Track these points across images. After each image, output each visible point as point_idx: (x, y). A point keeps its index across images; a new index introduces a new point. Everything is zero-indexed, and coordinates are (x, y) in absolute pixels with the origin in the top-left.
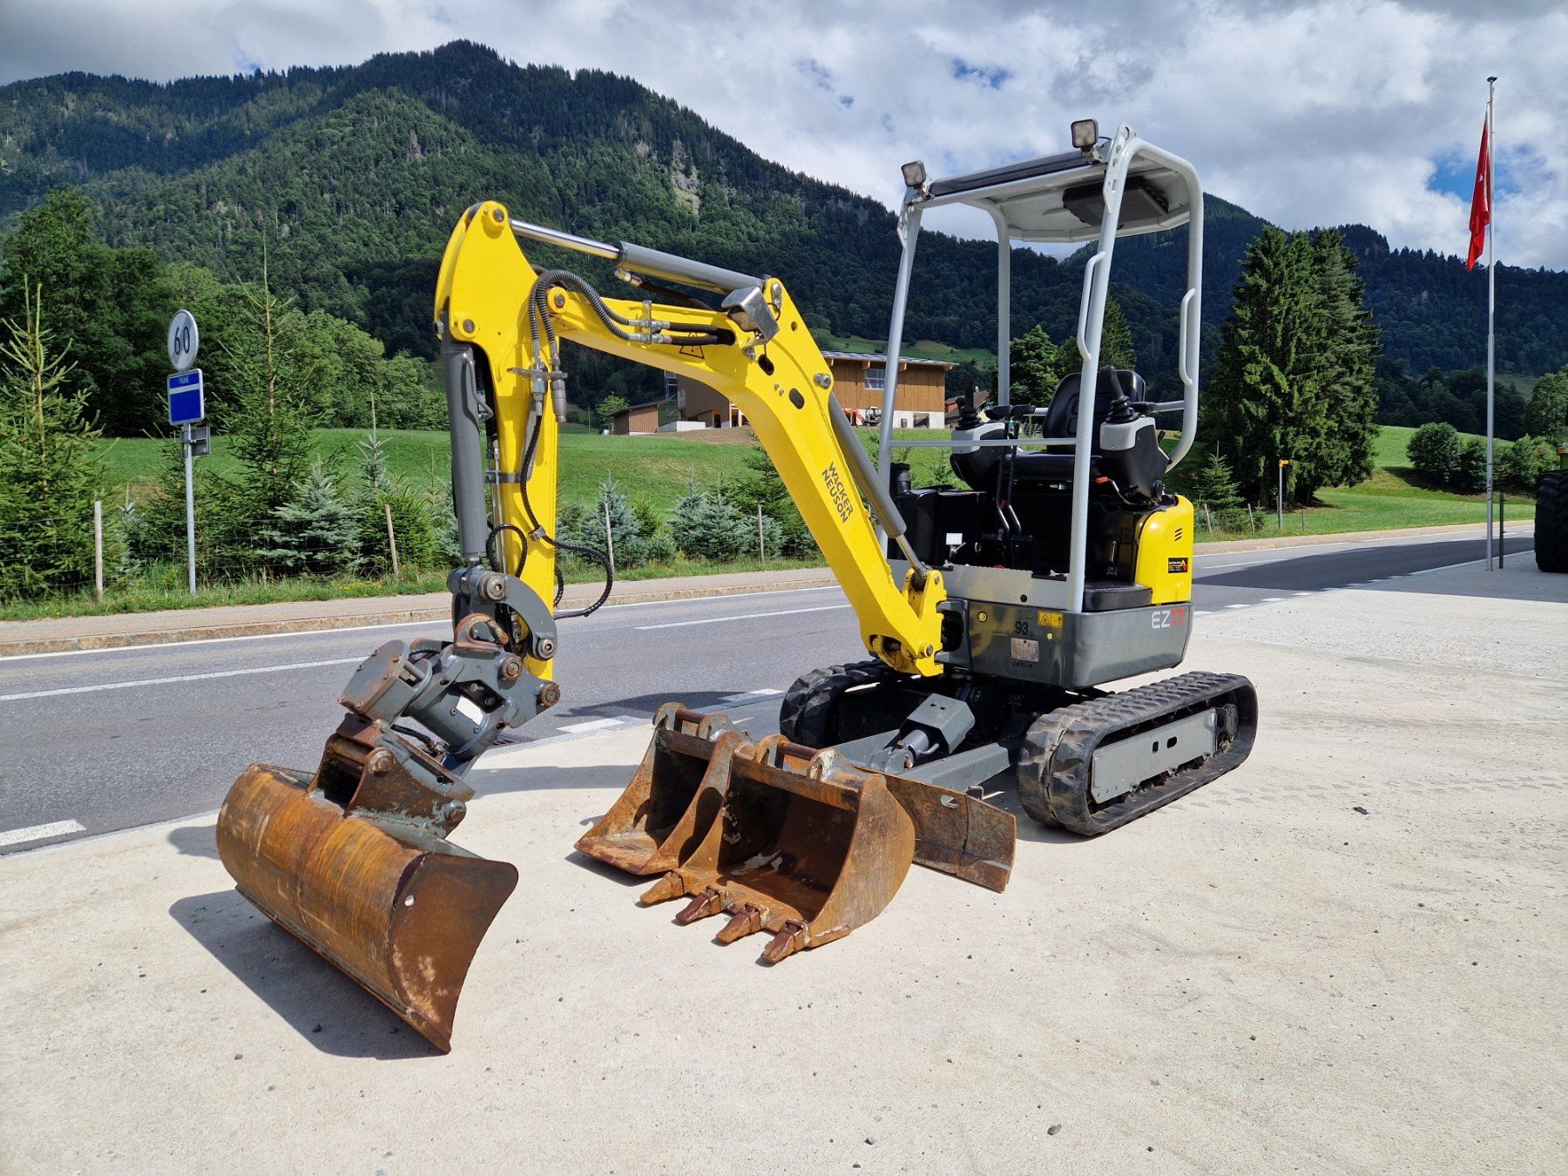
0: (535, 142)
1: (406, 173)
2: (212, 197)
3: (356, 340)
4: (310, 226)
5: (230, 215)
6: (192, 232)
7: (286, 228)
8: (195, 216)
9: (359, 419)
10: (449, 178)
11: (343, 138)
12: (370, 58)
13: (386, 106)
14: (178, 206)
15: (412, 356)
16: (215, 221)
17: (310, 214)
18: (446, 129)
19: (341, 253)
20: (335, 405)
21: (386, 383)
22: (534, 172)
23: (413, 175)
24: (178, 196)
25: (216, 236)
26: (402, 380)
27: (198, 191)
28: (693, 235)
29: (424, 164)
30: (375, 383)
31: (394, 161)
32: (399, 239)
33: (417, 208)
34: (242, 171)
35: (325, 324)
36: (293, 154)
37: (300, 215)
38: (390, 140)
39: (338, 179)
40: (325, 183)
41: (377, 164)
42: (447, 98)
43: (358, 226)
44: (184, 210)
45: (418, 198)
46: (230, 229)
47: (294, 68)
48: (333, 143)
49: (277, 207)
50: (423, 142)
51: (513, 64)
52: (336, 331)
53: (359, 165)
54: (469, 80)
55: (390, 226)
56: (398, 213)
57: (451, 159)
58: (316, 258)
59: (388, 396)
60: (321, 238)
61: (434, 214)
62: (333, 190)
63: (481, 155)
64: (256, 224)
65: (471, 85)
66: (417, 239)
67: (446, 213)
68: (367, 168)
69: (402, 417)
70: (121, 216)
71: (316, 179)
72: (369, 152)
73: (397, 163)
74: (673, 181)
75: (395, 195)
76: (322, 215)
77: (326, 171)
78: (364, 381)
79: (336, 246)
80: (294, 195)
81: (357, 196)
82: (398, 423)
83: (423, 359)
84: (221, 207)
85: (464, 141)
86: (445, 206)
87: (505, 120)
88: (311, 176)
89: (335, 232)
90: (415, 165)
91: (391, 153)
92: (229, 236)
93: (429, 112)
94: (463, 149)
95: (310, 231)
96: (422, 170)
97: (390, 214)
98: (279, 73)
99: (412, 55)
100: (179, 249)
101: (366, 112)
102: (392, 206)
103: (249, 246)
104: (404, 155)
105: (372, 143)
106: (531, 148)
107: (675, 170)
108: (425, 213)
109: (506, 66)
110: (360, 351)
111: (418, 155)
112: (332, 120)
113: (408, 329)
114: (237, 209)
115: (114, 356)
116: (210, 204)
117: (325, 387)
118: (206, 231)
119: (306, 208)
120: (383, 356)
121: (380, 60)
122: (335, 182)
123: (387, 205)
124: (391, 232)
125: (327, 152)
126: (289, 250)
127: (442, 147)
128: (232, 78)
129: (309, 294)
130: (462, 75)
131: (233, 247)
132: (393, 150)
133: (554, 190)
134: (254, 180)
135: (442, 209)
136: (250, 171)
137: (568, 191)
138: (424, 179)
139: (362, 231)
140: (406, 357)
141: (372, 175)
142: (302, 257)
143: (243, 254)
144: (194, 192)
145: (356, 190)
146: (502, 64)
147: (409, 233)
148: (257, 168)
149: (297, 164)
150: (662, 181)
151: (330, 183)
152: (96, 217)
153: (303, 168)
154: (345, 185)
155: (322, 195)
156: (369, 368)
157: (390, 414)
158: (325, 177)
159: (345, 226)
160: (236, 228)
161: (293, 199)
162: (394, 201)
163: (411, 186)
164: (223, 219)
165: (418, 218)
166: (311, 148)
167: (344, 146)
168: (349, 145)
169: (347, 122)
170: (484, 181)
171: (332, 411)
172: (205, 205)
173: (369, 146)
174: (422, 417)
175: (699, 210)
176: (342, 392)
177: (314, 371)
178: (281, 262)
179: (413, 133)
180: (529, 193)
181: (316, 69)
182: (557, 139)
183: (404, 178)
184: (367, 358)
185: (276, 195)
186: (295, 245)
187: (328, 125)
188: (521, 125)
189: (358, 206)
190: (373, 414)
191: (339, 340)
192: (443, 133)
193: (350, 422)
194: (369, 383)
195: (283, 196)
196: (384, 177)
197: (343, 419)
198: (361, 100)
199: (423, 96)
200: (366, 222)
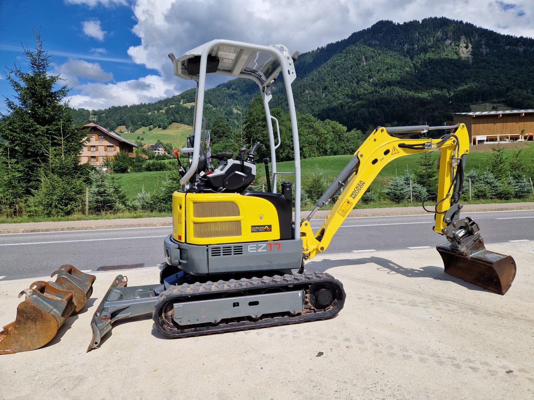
0: (405, 50)
1: (360, 70)
3: (338, 128)
4: (330, 93)
5: (309, 93)
6: (299, 101)
7: (324, 95)
8: (300, 95)
9: (338, 152)
10: (374, 68)
11: (341, 63)
12: (351, 35)
13: (355, 49)
14: (295, 93)
15: (357, 130)
17: (331, 89)
18: (374, 52)
19: (339, 100)
20: (330, 148)
21: (347, 140)
22: (405, 60)
23: (363, 70)
24: (296, 90)
25: (305, 100)
26: (352, 138)
27: (301, 88)
28: (469, 70)
29: (366, 66)
30: (344, 140)
32: (358, 92)
33: (364, 81)
34: (313, 80)
35: (329, 124)
36: (327, 71)
37: (328, 90)
38: (356, 60)
39: (340, 76)
40: (336, 78)
41: (351, 69)
42: (375, 42)
43: (344, 90)
45: (364, 77)
46: (309, 98)
47: (328, 44)
48: (338, 65)
49: (322, 89)
50: (366, 58)
51: (398, 24)
52: (332, 125)
53: (346, 70)
54: (383, 34)
55: (355, 88)
56: (357, 83)
57: (375, 62)
58: (332, 102)
59: (348, 144)
60: (334, 96)
61: (369, 82)
62: (338, 80)
63: (386, 58)
64: (316, 95)
65: (383, 35)
66: (363, 91)
68: (348, 71)
69: (352, 151)
70: (282, 99)
71: (333, 78)
72: (349, 65)
73: (358, 67)
74: (461, 52)
75: (356, 78)
76: (334, 88)
77: (336, 74)
78: (340, 140)
79: (338, 98)
80: (327, 84)
81: (345, 80)
82: (351, 153)
83: (360, 131)
84: (307, 92)
85: (380, 55)
86: (373, 78)
87: (395, 44)
88: (331, 77)
89: (338, 93)
90: (363, 67)
91: (356, 64)
92: (309, 100)
93: (369, 48)
94: (379, 57)
95: (331, 94)
96: (365, 68)
97: (355, 84)
98: (324, 47)
99: (364, 30)
101: (349, 53)
102: (355, 82)
103: (314, 102)
104: (360, 64)
105: (350, 62)
106: (404, 52)
107: (461, 47)
108: (366, 82)
109: (396, 25)
110: (339, 130)
111: (365, 63)
112: (339, 58)
113: (359, 121)
114: (311, 91)
116: (304, 91)
117: (328, 143)
118: (303, 99)
119: (330, 87)
120: (347, 131)
121: (354, 35)
122: (339, 77)
123: (354, 81)
125: (336, 69)
126: (325, 101)
127: (372, 59)
128: (311, 52)
129: (330, 114)
130: (380, 33)
131: (309, 103)
132: (357, 63)
133: (412, 65)
134: (316, 82)
135: (372, 79)
136: (315, 79)
137: (417, 64)
138: (366, 70)
139: (346, 91)
140: (355, 131)
141: (350, 73)
142: (328, 103)
143: (312, 105)
144: (300, 88)
145: (345, 79)
146: (395, 25)
147: (361, 89)
148: (317, 78)
149: (328, 74)
150: (456, 53)
151: (337, 78)
152: (276, 100)
153: (330, 75)
154: (341, 78)
155: (335, 82)
156: (342, 136)
157: (348, 150)
158: (336, 77)
159: (341, 91)
160: (310, 97)
161: (326, 85)
162: (356, 80)
163: (362, 73)
164: (307, 95)
165: (364, 84)
166: (332, 68)
167: (342, 65)
168: (343, 64)
169: (343, 57)
170: (386, 67)
171: (330, 150)
172: (303, 92)
173: (349, 63)
175: (472, 60)
176: (333, 144)
177: (325, 138)
178: (322, 105)
179: (363, 56)
180: (403, 68)
181: (335, 43)
182: (414, 46)
183: (360, 72)
184: (341, 133)
185: (321, 85)
186: (326, 99)
187: (337, 60)
188: (400, 44)
189: (345, 84)
190: (343, 150)
191: (333, 128)
192: (373, 54)
193: (335, 153)
194: (342, 140)
195: (323, 85)
196: (354, 72)
197: (333, 153)
198: (347, 49)
199: (367, 43)
200: (347, 88)
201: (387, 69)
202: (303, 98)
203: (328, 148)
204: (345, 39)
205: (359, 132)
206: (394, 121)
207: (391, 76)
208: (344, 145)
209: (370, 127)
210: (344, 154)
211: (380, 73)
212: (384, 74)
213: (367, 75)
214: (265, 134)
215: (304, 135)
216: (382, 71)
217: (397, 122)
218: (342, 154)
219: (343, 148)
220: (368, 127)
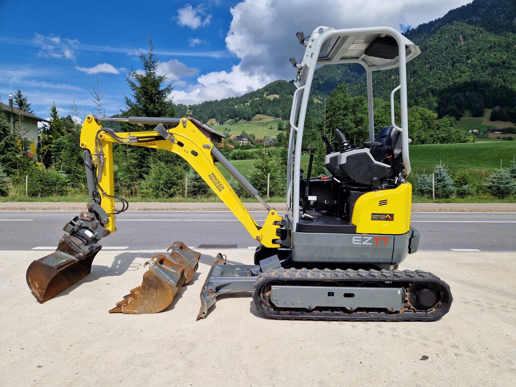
1: (457, 50)
2: (391, 75)
3: (427, 114)
4: (420, 77)
5: (395, 79)
7: (412, 80)
8: (385, 81)
9: (426, 141)
10: (474, 48)
11: (434, 44)
12: (447, 13)
13: (451, 28)
15: (451, 116)
16: (391, 82)
17: (420, 73)
18: (475, 30)
19: (430, 84)
20: (417, 137)
21: (438, 127)
22: (513, 36)
23: (460, 50)
25: (391, 87)
26: (444, 126)
27: (386, 73)
29: (464, 45)
30: (433, 128)
31: (453, 47)
32: (452, 75)
33: (460, 62)
35: (417, 110)
37: (417, 74)
38: (452, 40)
39: (432, 59)
40: (427, 61)
41: (446, 50)
42: (476, 18)
43: (437, 73)
44: (382, 80)
45: (461, 59)
46: (395, 84)
47: (420, 25)
48: (431, 47)
49: (410, 73)
50: (464, 38)
52: (421, 112)
53: (440, 52)
55: (449, 71)
56: (452, 66)
57: (476, 41)
58: (421, 87)
59: (438, 132)
60: (424, 81)
61: (467, 63)
62: (429, 63)
63: (488, 36)
65: (487, 10)
66: (459, 73)
67: (472, 61)
68: (442, 52)
69: (443, 139)
71: (424, 61)
72: (443, 46)
73: (454, 48)
75: (452, 59)
76: (425, 72)
78: (430, 128)
79: (429, 82)
81: (438, 63)
82: (441, 141)
84: (393, 77)
85: (482, 32)
86: (471, 59)
87: (501, 19)
88: (422, 60)
89: (429, 77)
90: (461, 47)
91: (451, 44)
93: (468, 26)
94: (481, 35)
95: (420, 79)
96: (463, 48)
97: (450, 67)
98: (415, 28)
99: (463, 6)
100: (379, 93)
101: (443, 33)
102: (450, 63)
104: (457, 44)
105: (445, 43)
108: (463, 63)
110: (429, 117)
111: (462, 43)
112: (431, 39)
113: (453, 107)
115: (350, 129)
116: (390, 77)
117: (415, 131)
118: (388, 86)
119: (420, 71)
120: (437, 118)
121: (451, 12)
124: (449, 73)
125: (428, 51)
126: (413, 87)
127: (472, 37)
129: (418, 100)
130: (484, 8)
135: (470, 60)
138: (464, 51)
139: (438, 75)
140: (447, 118)
141: (444, 54)
142: (417, 88)
145: (438, 61)
147: (457, 72)
151: (429, 61)
153: (420, 58)
154: (434, 60)
155: (425, 65)
156: (431, 123)
157: (438, 138)
158: (427, 59)
159: (433, 74)
161: (415, 69)
162: (451, 62)
163: (458, 54)
164: (393, 81)
165: (460, 66)
166: (423, 51)
167: (435, 47)
168: (437, 46)
169: (436, 38)
170: (489, 45)
171: (416, 139)
172: (388, 78)
173: (444, 44)
174: (451, 138)
176: (421, 132)
177: (411, 126)
178: (410, 91)
179: (461, 35)
181: (427, 23)
183: (456, 52)
184: (431, 120)
185: (410, 69)
186: (415, 85)
187: (430, 41)
188: (508, 19)
189: (438, 66)
190: (431, 139)
191: (422, 115)
192: (473, 32)
193: (423, 142)
194: (431, 128)
195: (412, 69)
196: (449, 54)
197: (420, 141)
198: (442, 29)
199: (466, 20)
200: (440, 71)
201: (490, 48)
202: (389, 84)
203: (415, 137)
204: (439, 19)
205: (452, 118)
206: (496, 105)
207: (495, 55)
208: (433, 133)
209: (466, 113)
210: (433, 143)
211: (482, 52)
212: (486, 54)
213: (465, 56)
214: (346, 123)
215: (388, 123)
216: (483, 50)
217: (500, 107)
218: (430, 143)
219: (432, 136)
220: (464, 113)
